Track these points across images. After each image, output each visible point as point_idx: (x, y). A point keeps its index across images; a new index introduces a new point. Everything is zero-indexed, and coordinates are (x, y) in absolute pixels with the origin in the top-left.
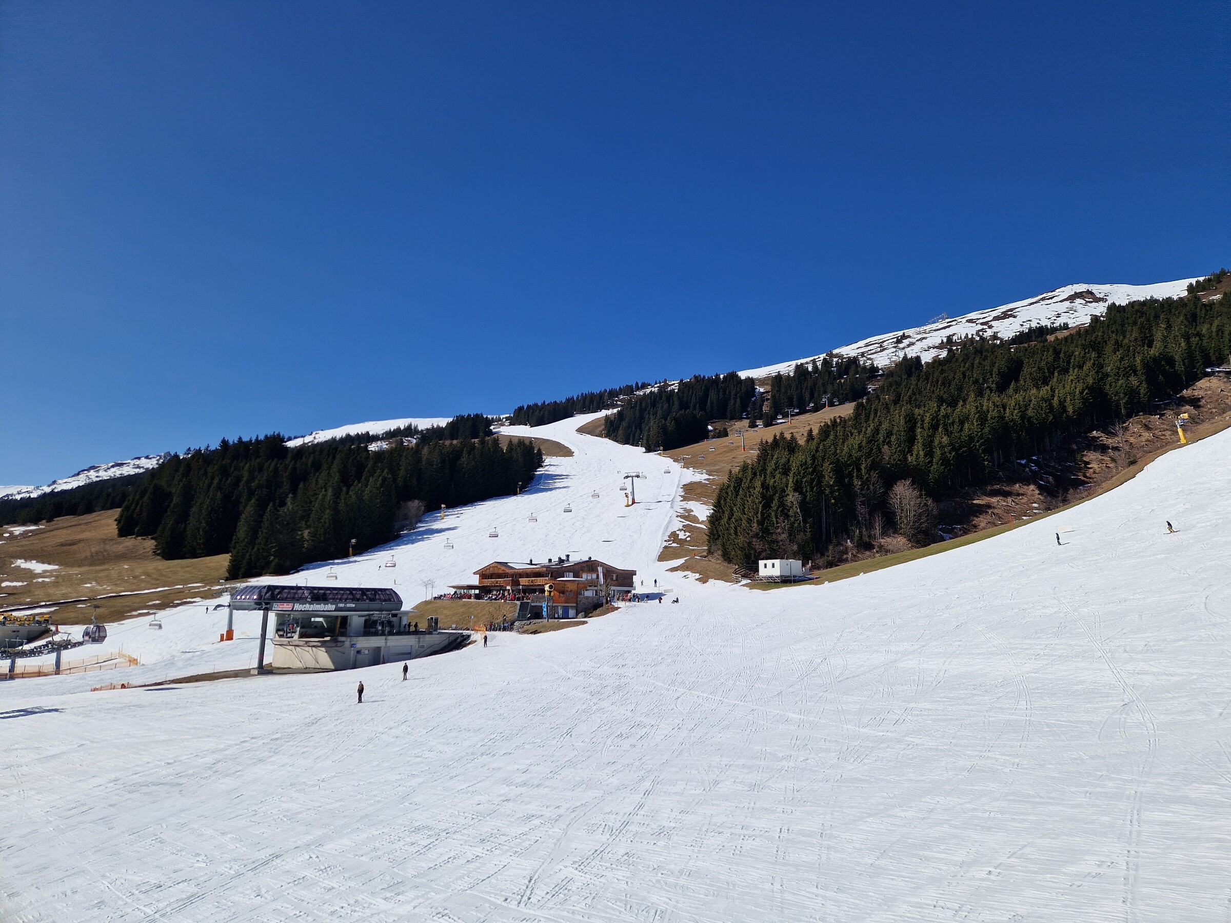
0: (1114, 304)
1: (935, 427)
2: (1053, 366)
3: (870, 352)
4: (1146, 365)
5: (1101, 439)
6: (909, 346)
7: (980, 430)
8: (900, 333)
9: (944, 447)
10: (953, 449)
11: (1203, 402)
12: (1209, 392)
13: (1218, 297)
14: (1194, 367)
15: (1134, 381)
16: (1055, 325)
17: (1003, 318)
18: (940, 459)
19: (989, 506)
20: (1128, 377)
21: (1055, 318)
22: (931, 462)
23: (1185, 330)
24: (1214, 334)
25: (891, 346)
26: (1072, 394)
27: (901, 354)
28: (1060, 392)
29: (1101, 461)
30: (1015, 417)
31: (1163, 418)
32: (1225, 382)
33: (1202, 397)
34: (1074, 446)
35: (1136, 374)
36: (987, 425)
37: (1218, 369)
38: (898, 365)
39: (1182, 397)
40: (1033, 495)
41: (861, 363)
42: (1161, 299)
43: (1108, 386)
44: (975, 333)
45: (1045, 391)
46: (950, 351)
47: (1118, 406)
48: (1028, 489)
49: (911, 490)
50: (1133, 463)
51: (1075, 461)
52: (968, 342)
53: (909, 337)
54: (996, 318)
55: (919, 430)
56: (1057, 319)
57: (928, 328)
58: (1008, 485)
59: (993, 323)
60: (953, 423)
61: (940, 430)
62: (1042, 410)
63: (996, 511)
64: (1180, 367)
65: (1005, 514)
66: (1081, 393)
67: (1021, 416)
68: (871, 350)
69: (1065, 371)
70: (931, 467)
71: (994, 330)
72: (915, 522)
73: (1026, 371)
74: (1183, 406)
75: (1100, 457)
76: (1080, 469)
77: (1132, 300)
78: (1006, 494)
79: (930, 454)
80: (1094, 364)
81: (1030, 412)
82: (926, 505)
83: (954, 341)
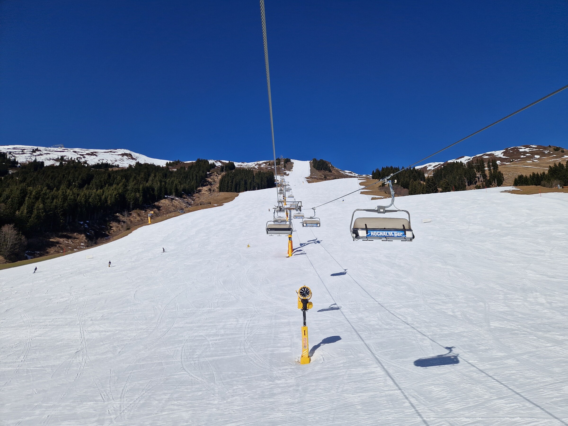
0: (138, 162)
1: (37, 198)
2: (107, 181)
3: (15, 153)
4: (143, 189)
5: (120, 217)
6: (39, 155)
7: (62, 204)
8: (35, 147)
9: (39, 209)
10: (45, 211)
11: (162, 208)
12: (164, 205)
13: (175, 170)
14: (161, 194)
15: (138, 195)
16: (113, 165)
17: (91, 155)
18: (36, 216)
19: (58, 243)
20: (136, 193)
21: (114, 161)
22: (30, 216)
23: (161, 179)
24: (170, 183)
25: (29, 153)
26: (111, 195)
27: (34, 159)
28: (106, 193)
29: (117, 227)
30: (82, 201)
31: (146, 212)
32: (170, 202)
33: (162, 206)
34: (107, 219)
35: (139, 192)
36: (66, 202)
37: (169, 197)
38: (31, 163)
39: (155, 205)
40: (82, 239)
41: (8, 157)
42: (156, 165)
43: (127, 195)
44: (76, 158)
45: (100, 191)
46: (61, 163)
47: (129, 204)
48: (81, 236)
49: (13, 230)
50: (128, 229)
51: (106, 226)
52: (71, 161)
53: (40, 151)
54: (88, 154)
55: (27, 198)
56: (115, 162)
57: (52, 149)
58: (71, 233)
59: (86, 156)
60: (48, 198)
61: (39, 200)
62: (96, 200)
63: (61, 245)
64: (156, 193)
65: (66, 248)
66: (115, 195)
67: (85, 201)
68: (16, 152)
69: (111, 185)
70: (29, 219)
71: (86, 159)
72: (11, 248)
73: (94, 181)
74: (154, 209)
75: (118, 225)
76: (107, 229)
77: (146, 163)
78: (68, 238)
79: (30, 211)
80: (123, 184)
81: (90, 200)
82: (20, 239)
83: (64, 159)
